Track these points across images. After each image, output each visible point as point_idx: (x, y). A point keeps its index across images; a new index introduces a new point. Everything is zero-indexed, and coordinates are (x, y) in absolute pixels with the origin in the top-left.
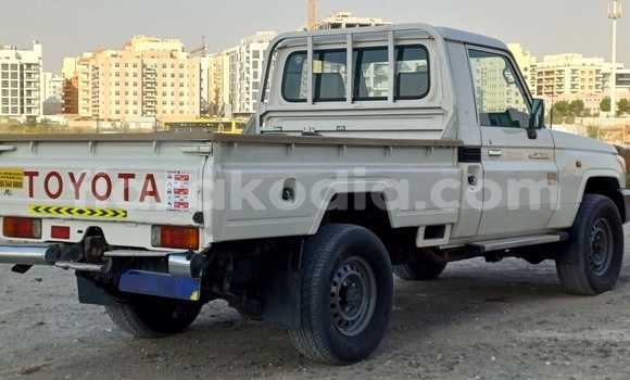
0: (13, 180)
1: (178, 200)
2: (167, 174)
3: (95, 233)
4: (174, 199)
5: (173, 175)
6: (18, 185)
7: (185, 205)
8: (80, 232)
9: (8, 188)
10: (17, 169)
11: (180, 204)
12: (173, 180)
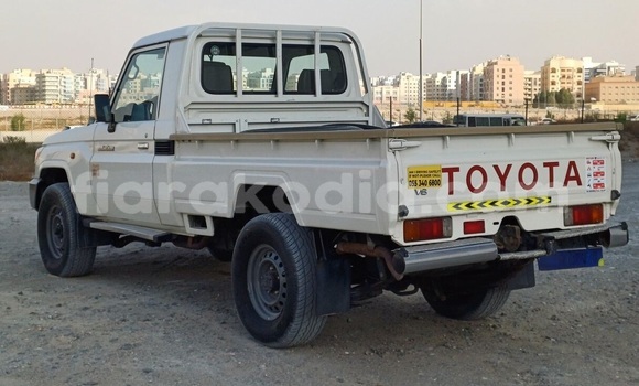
0: (428, 179)
1: (596, 182)
2: (586, 161)
3: (510, 222)
4: (593, 181)
5: (591, 161)
6: (436, 183)
7: (602, 185)
8: (496, 223)
9: (422, 187)
10: (434, 166)
11: (597, 185)
12: (591, 165)
